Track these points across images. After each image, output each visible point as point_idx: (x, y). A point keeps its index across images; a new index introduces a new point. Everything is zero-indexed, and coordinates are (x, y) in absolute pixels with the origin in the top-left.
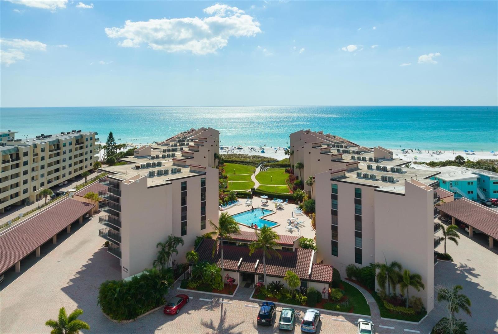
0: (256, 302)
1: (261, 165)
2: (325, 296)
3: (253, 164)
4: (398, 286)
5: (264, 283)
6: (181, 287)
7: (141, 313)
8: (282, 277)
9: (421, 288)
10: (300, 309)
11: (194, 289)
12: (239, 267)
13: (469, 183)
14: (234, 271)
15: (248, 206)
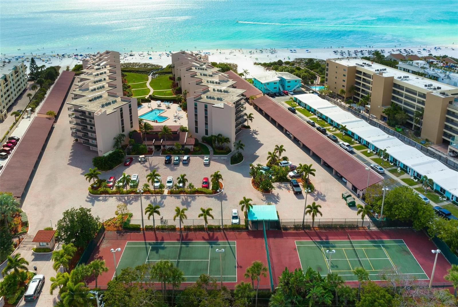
0: (163, 156)
1: (152, 73)
2: (192, 150)
3: (145, 73)
4: (220, 143)
5: (166, 148)
6: (127, 155)
7: (114, 167)
8: (174, 145)
9: (229, 143)
10: (182, 156)
11: (134, 155)
12: (154, 143)
13: (275, 83)
14: (152, 145)
15: (149, 108)
